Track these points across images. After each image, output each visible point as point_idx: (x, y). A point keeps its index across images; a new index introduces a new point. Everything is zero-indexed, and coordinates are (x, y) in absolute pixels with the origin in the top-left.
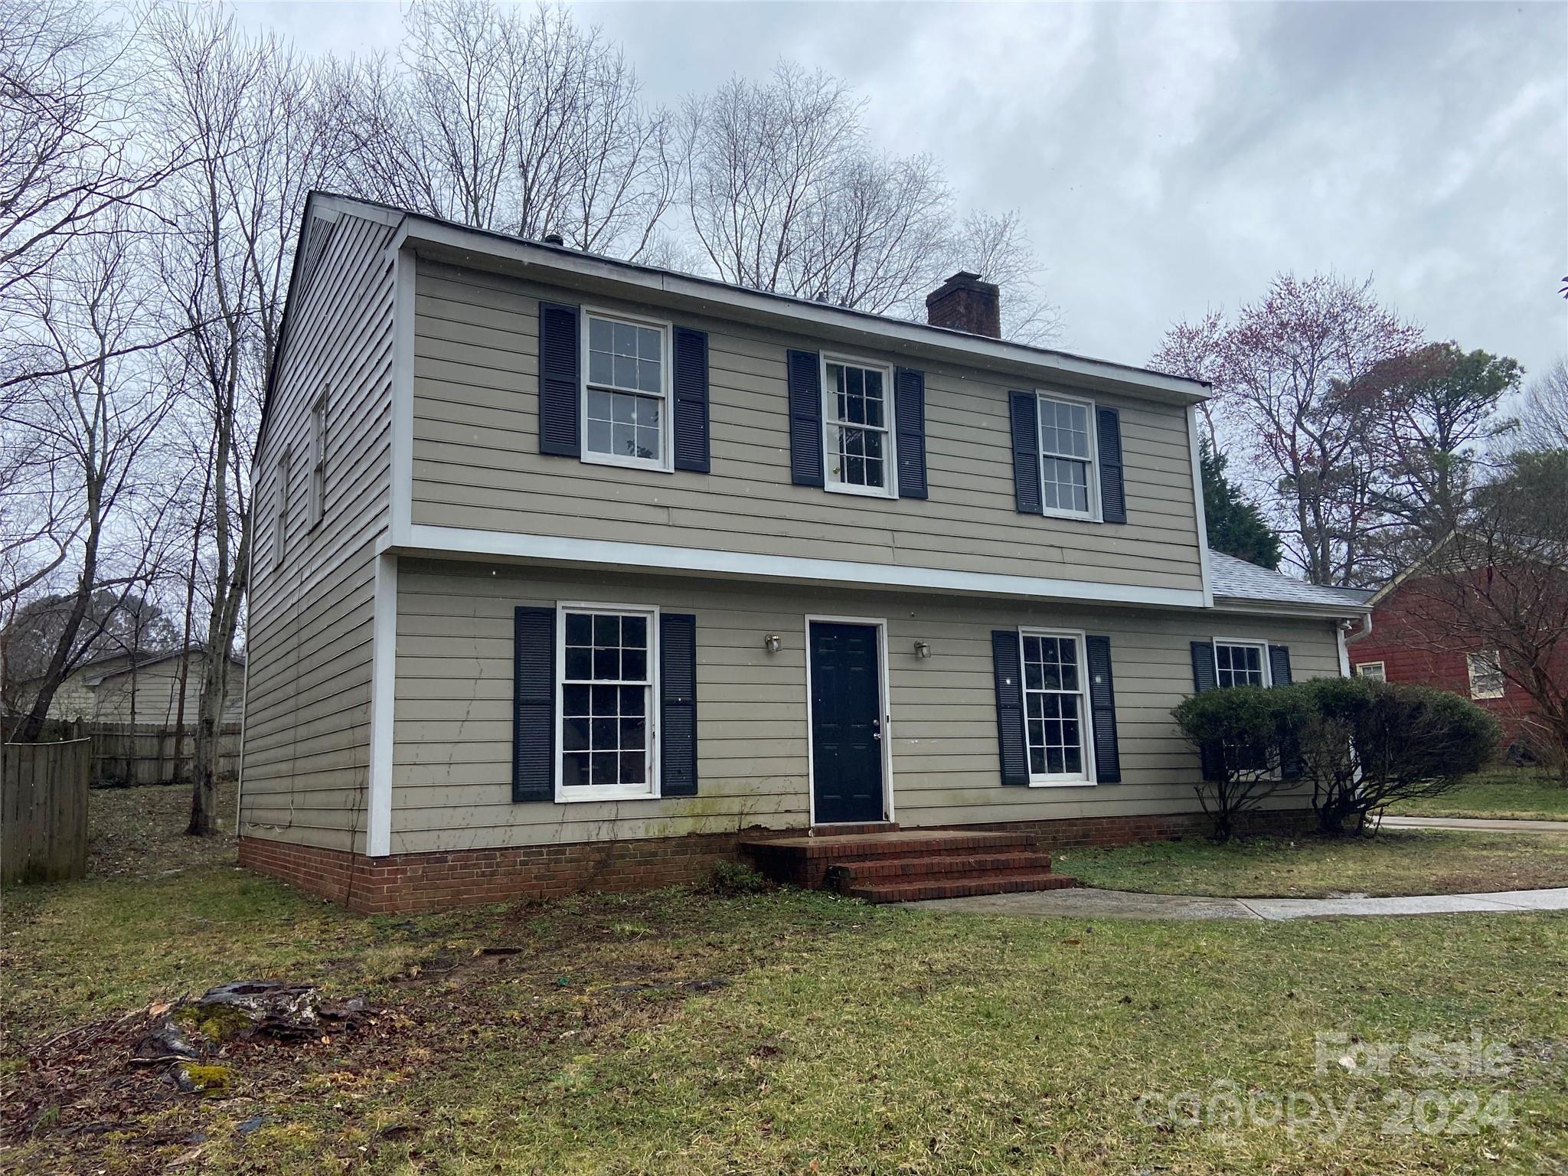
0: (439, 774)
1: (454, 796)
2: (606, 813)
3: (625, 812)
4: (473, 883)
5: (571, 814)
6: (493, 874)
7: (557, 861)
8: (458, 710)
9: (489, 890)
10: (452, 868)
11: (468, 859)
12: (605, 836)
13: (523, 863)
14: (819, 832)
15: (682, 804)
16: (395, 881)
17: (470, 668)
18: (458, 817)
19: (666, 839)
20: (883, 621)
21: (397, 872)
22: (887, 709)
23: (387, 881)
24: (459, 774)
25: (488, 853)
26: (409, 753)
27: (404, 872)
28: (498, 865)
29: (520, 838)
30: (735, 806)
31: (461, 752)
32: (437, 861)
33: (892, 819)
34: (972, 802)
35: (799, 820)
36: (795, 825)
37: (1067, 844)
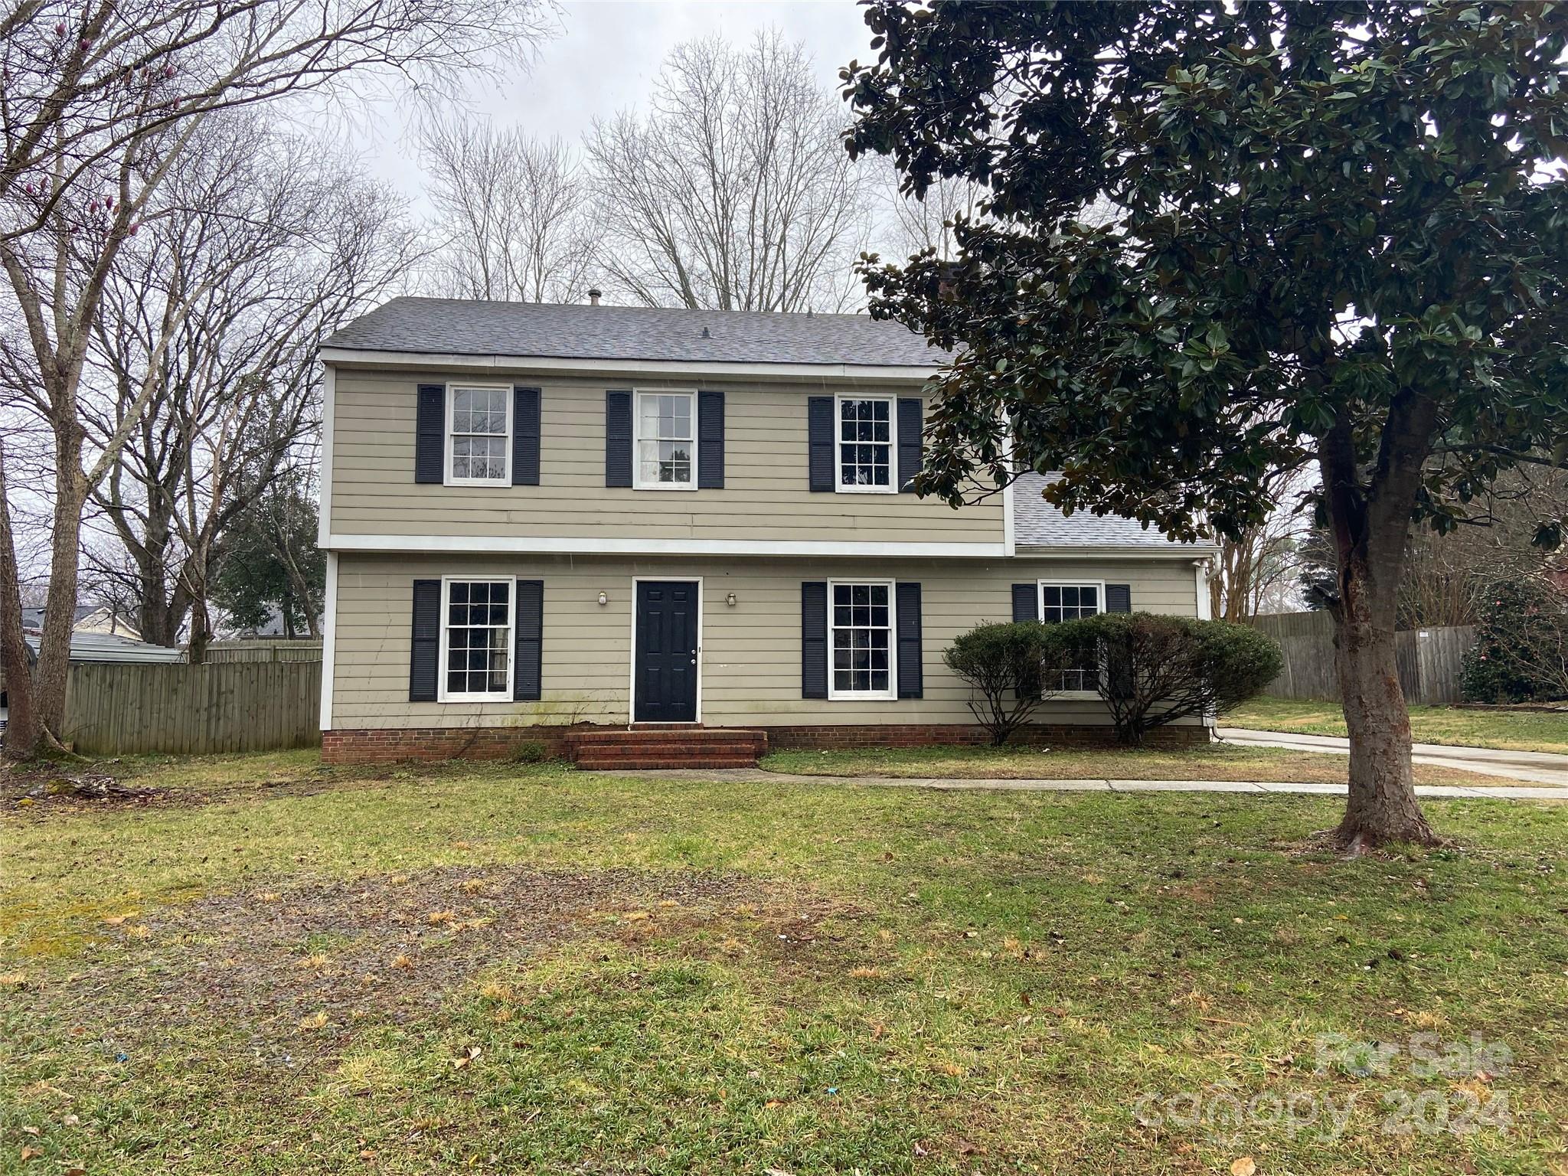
0: (363, 684)
1: (372, 697)
2: (473, 710)
3: (487, 710)
4: (384, 749)
5: (449, 710)
6: (397, 744)
7: (439, 739)
8: (376, 645)
9: (394, 754)
10: (370, 739)
11: (381, 734)
12: (472, 724)
13: (416, 739)
14: (634, 727)
15: (530, 706)
16: (336, 745)
17: (383, 619)
18: (375, 709)
19: (517, 728)
20: (700, 579)
21: (337, 740)
22: (700, 644)
23: (330, 745)
24: (375, 683)
25: (393, 731)
26: (343, 671)
27: (341, 740)
28: (400, 739)
29: (414, 723)
30: (570, 708)
31: (377, 671)
32: (362, 734)
33: (699, 722)
34: (773, 710)
35: (619, 720)
36: (617, 722)
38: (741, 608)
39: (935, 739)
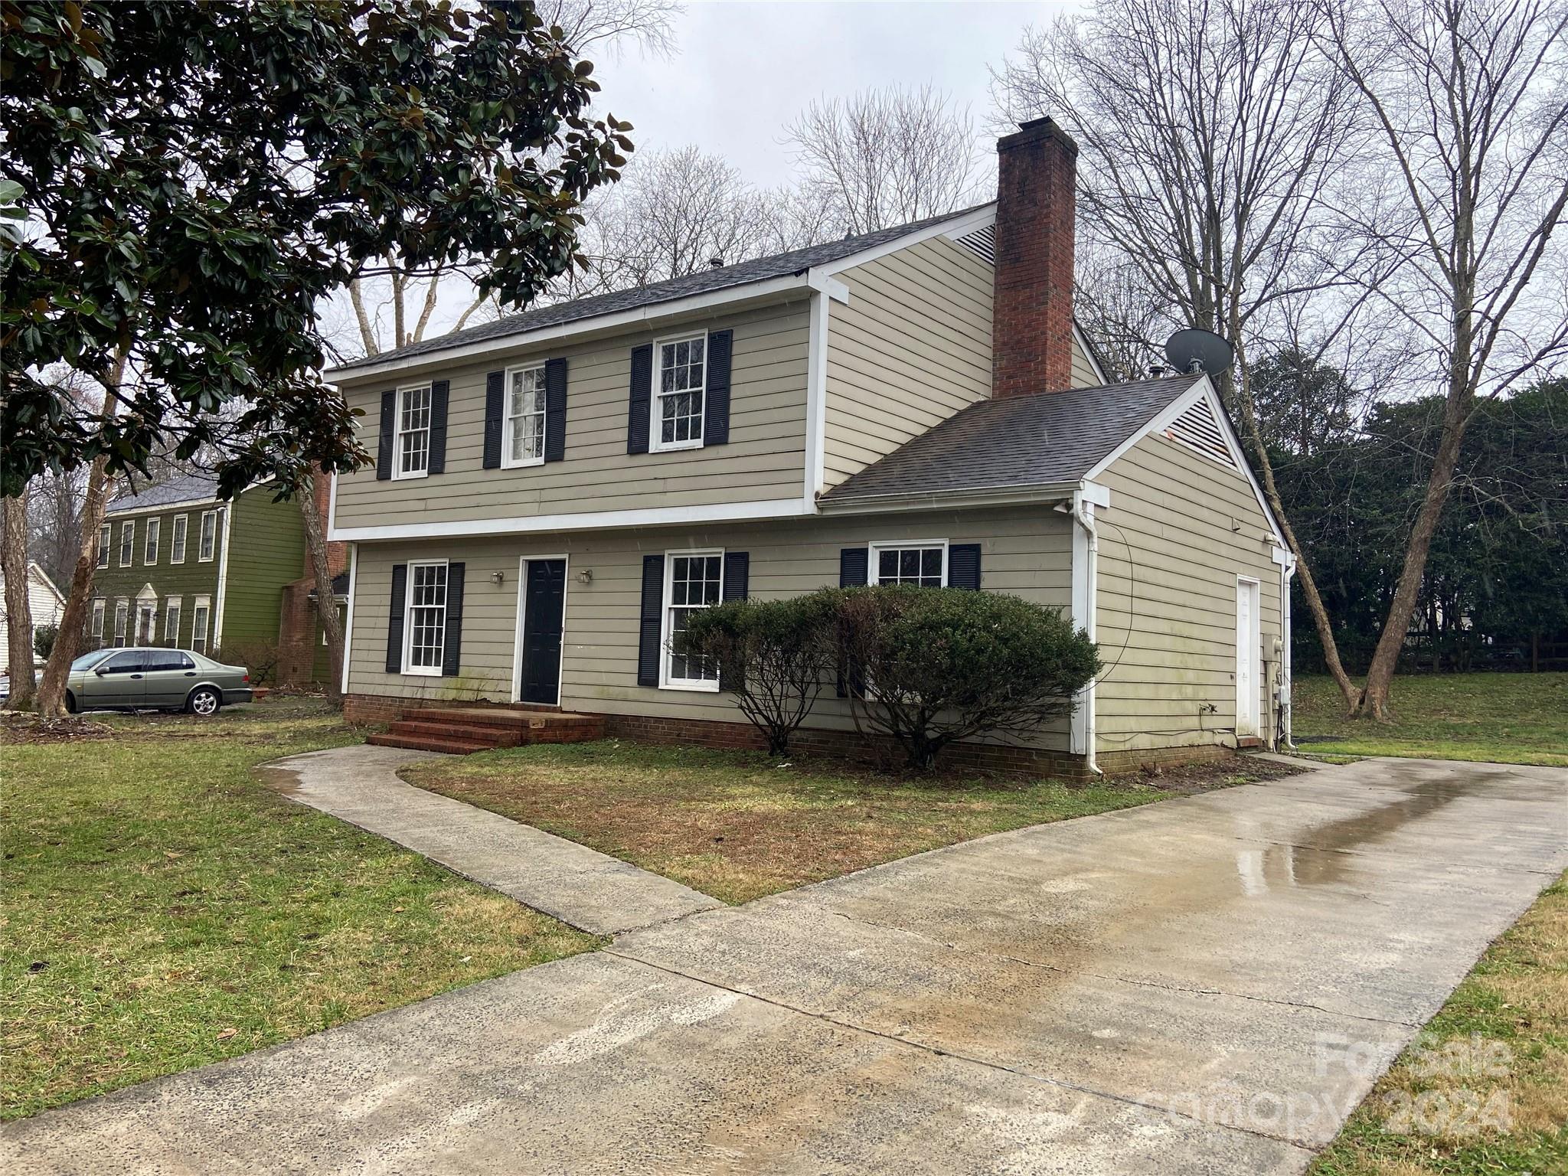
0: (365, 656)
1: (369, 667)
2: (420, 683)
3: (428, 683)
4: (373, 712)
5: (409, 681)
6: (380, 709)
7: (402, 707)
10: (367, 703)
11: (372, 700)
12: (419, 695)
13: (389, 705)
14: (521, 708)
15: (451, 681)
16: (350, 706)
18: (370, 678)
19: (443, 701)
20: (566, 557)
21: (351, 702)
22: (563, 622)
25: (378, 698)
26: (356, 644)
28: (382, 705)
29: (389, 692)
30: (475, 684)
32: (363, 699)
33: (559, 705)
34: (614, 697)
35: (505, 698)
37: (689, 741)
38: (598, 585)
39: (754, 742)
